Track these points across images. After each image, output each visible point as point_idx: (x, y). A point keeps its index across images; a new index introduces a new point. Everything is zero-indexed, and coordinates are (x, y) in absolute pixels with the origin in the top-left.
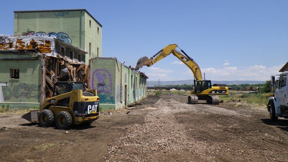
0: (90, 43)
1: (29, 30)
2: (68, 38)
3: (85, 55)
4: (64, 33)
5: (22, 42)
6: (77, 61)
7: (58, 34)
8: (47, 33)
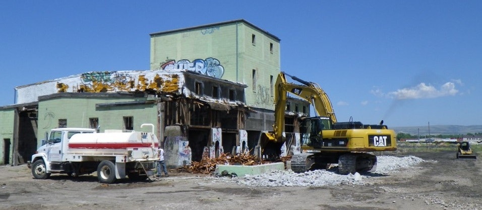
0: (254, 71)
1: (169, 59)
2: (219, 65)
3: (244, 90)
4: (213, 59)
5: (145, 79)
6: (227, 100)
7: (206, 60)
8: (191, 61)
